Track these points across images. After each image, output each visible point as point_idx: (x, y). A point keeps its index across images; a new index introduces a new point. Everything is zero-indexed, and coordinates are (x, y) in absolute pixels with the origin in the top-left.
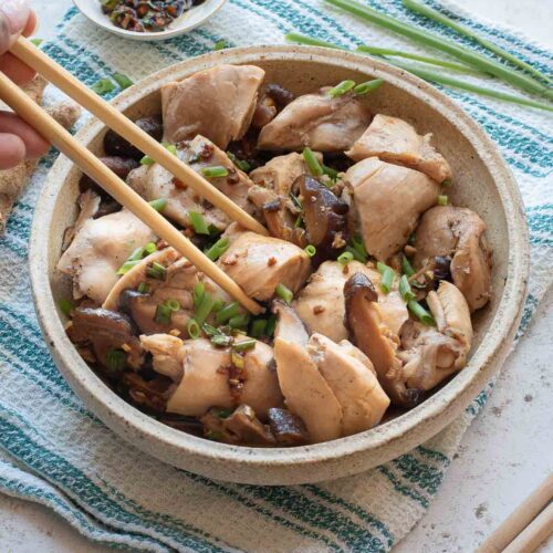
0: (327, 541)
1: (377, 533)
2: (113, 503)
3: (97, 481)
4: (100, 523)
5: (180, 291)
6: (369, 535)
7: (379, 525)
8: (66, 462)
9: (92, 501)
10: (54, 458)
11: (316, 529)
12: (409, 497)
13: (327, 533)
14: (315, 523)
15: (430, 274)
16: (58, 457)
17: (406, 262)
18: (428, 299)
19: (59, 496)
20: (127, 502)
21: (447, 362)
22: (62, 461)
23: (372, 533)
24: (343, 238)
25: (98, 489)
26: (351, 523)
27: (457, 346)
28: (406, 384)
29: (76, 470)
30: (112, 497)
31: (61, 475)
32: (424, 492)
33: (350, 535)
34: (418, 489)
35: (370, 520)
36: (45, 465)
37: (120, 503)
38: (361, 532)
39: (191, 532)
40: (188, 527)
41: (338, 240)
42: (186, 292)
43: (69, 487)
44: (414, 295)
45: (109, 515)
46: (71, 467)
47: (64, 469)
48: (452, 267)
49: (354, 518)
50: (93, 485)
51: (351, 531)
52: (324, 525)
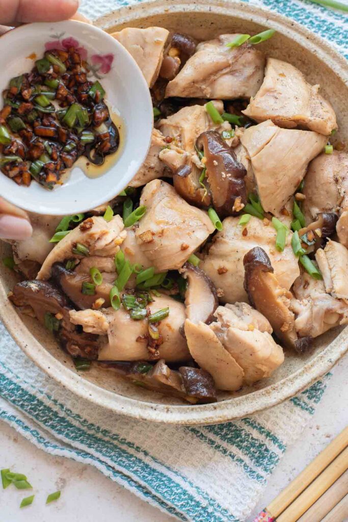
0: (233, 457)
1: (273, 448)
2: (62, 420)
3: (48, 403)
4: (53, 437)
5: (104, 260)
6: (267, 450)
7: (275, 440)
8: (23, 390)
9: (45, 421)
10: (12, 386)
11: (224, 444)
12: (299, 408)
13: (234, 449)
14: (224, 438)
15: (318, 232)
16: (15, 384)
17: (297, 209)
18: (316, 255)
19: (19, 417)
20: (74, 417)
21: (333, 321)
22: (19, 388)
23: (269, 448)
24: (242, 202)
25: (49, 409)
26: (252, 438)
27: (341, 308)
28: (298, 333)
29: (30, 395)
30: (62, 414)
31: (19, 401)
32: (311, 403)
33: (252, 449)
34: (306, 400)
35: (268, 434)
36: (6, 392)
37: (68, 418)
38: (261, 446)
39: (124, 447)
40: (123, 441)
41: (238, 205)
42: (109, 259)
43: (26, 410)
44: (305, 251)
45: (60, 432)
46: (26, 393)
47: (21, 396)
48: (337, 227)
49: (255, 434)
50: (45, 406)
51: (253, 445)
52: (231, 441)
